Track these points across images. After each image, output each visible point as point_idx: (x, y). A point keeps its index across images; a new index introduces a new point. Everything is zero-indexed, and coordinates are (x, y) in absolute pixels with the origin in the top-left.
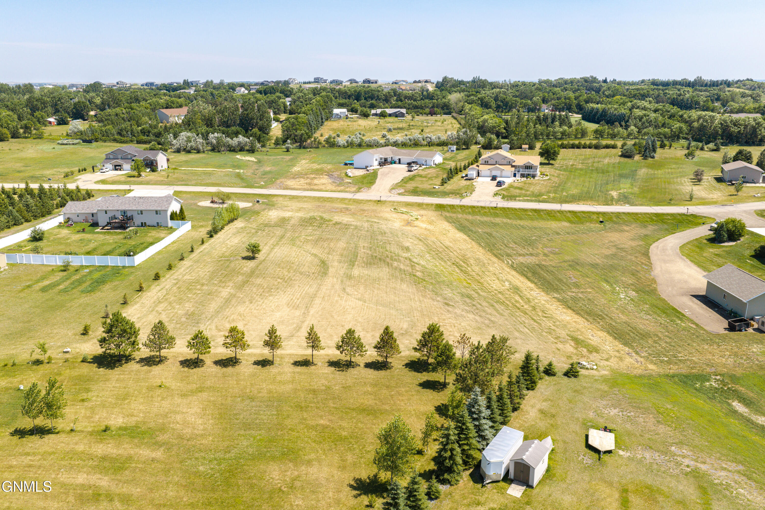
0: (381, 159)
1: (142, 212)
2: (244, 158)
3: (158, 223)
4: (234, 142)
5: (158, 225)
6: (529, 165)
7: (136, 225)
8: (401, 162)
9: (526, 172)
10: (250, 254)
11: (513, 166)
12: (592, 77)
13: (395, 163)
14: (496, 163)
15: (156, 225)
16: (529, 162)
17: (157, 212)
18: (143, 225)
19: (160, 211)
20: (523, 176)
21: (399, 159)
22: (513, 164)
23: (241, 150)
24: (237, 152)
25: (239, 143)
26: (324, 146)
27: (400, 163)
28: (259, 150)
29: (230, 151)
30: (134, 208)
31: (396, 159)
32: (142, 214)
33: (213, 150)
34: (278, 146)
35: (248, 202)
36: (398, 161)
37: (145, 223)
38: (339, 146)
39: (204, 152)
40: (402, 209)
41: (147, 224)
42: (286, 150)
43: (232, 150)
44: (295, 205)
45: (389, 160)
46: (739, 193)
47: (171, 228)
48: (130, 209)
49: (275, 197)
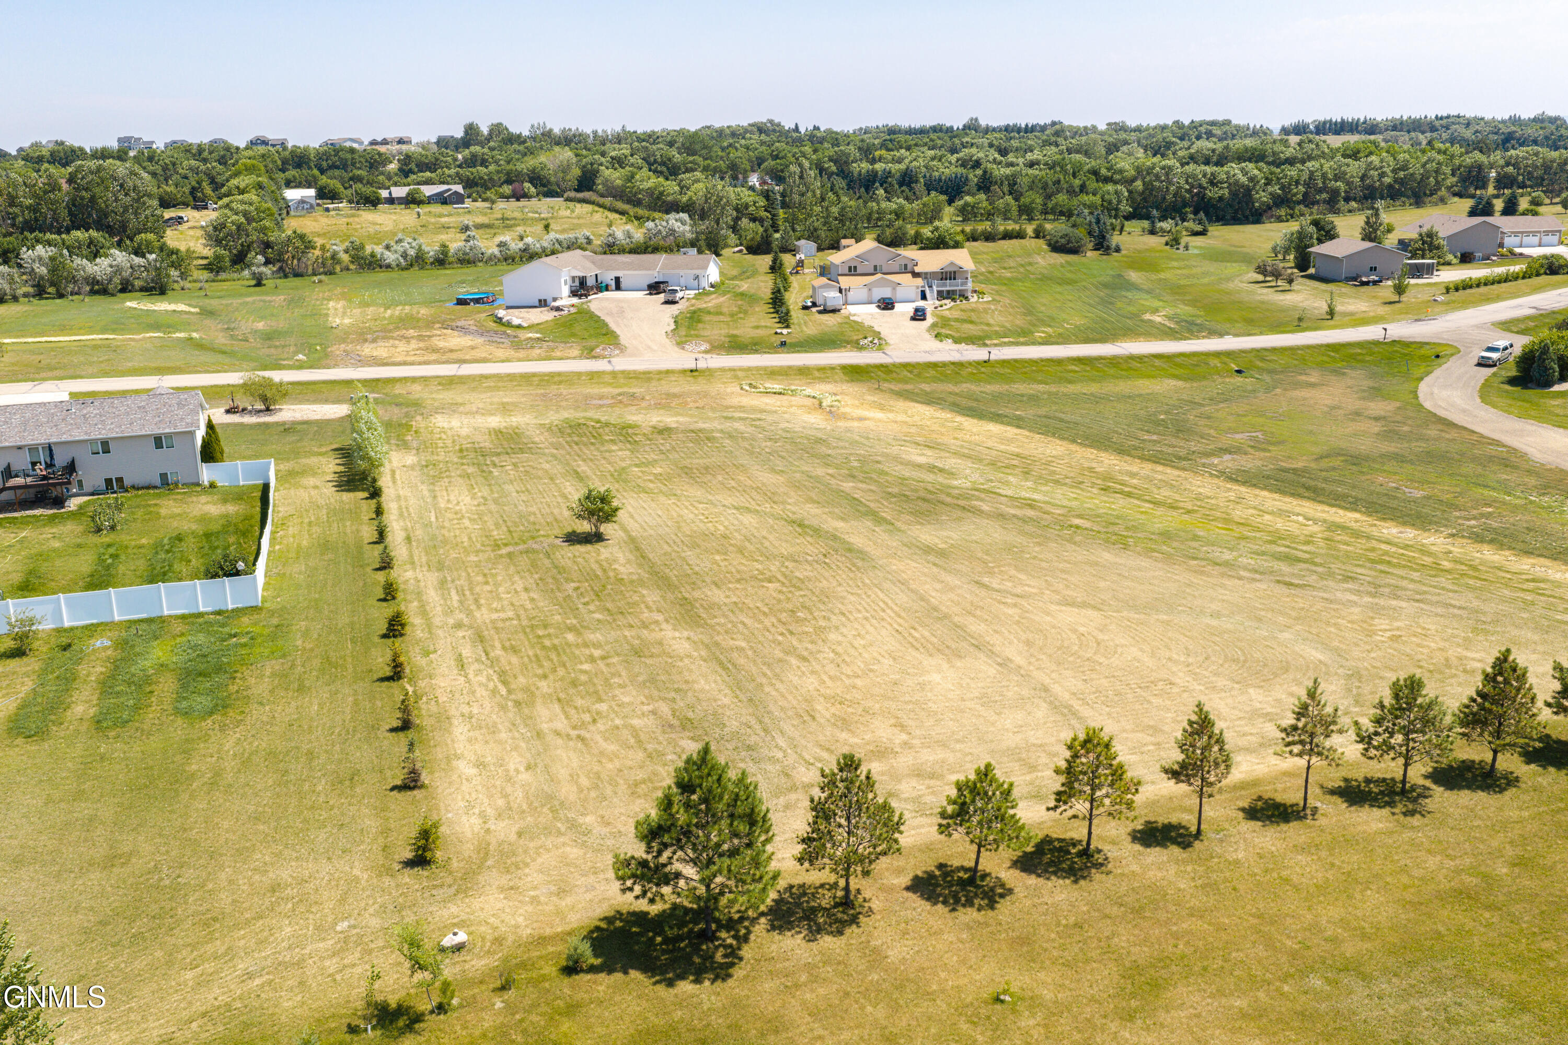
0: (573, 278)
1: (105, 446)
2: (153, 307)
3: (164, 476)
4: (100, 267)
5: (165, 483)
6: (952, 269)
7: (87, 488)
8: (623, 285)
9: (948, 286)
10: (585, 527)
11: (916, 275)
12: (771, 122)
13: (607, 288)
14: (876, 270)
15: (158, 482)
16: (952, 264)
17: (158, 441)
18: (113, 485)
19: (169, 436)
20: (941, 295)
21: (617, 280)
22: (917, 270)
23: (124, 290)
24: (113, 295)
25: (118, 270)
26: (348, 269)
27: (618, 287)
28: (176, 286)
29: (93, 292)
30: (79, 435)
31: (608, 277)
32: (106, 451)
33: (40, 292)
34: (223, 276)
35: (337, 401)
36: (613, 283)
37: (120, 480)
38: (388, 266)
39: (15, 299)
40: (767, 385)
41: (127, 482)
42: (253, 282)
43: (99, 289)
44: (477, 400)
45: (591, 282)
46: (1404, 298)
47: (212, 486)
48: (64, 438)
49: (398, 385)
